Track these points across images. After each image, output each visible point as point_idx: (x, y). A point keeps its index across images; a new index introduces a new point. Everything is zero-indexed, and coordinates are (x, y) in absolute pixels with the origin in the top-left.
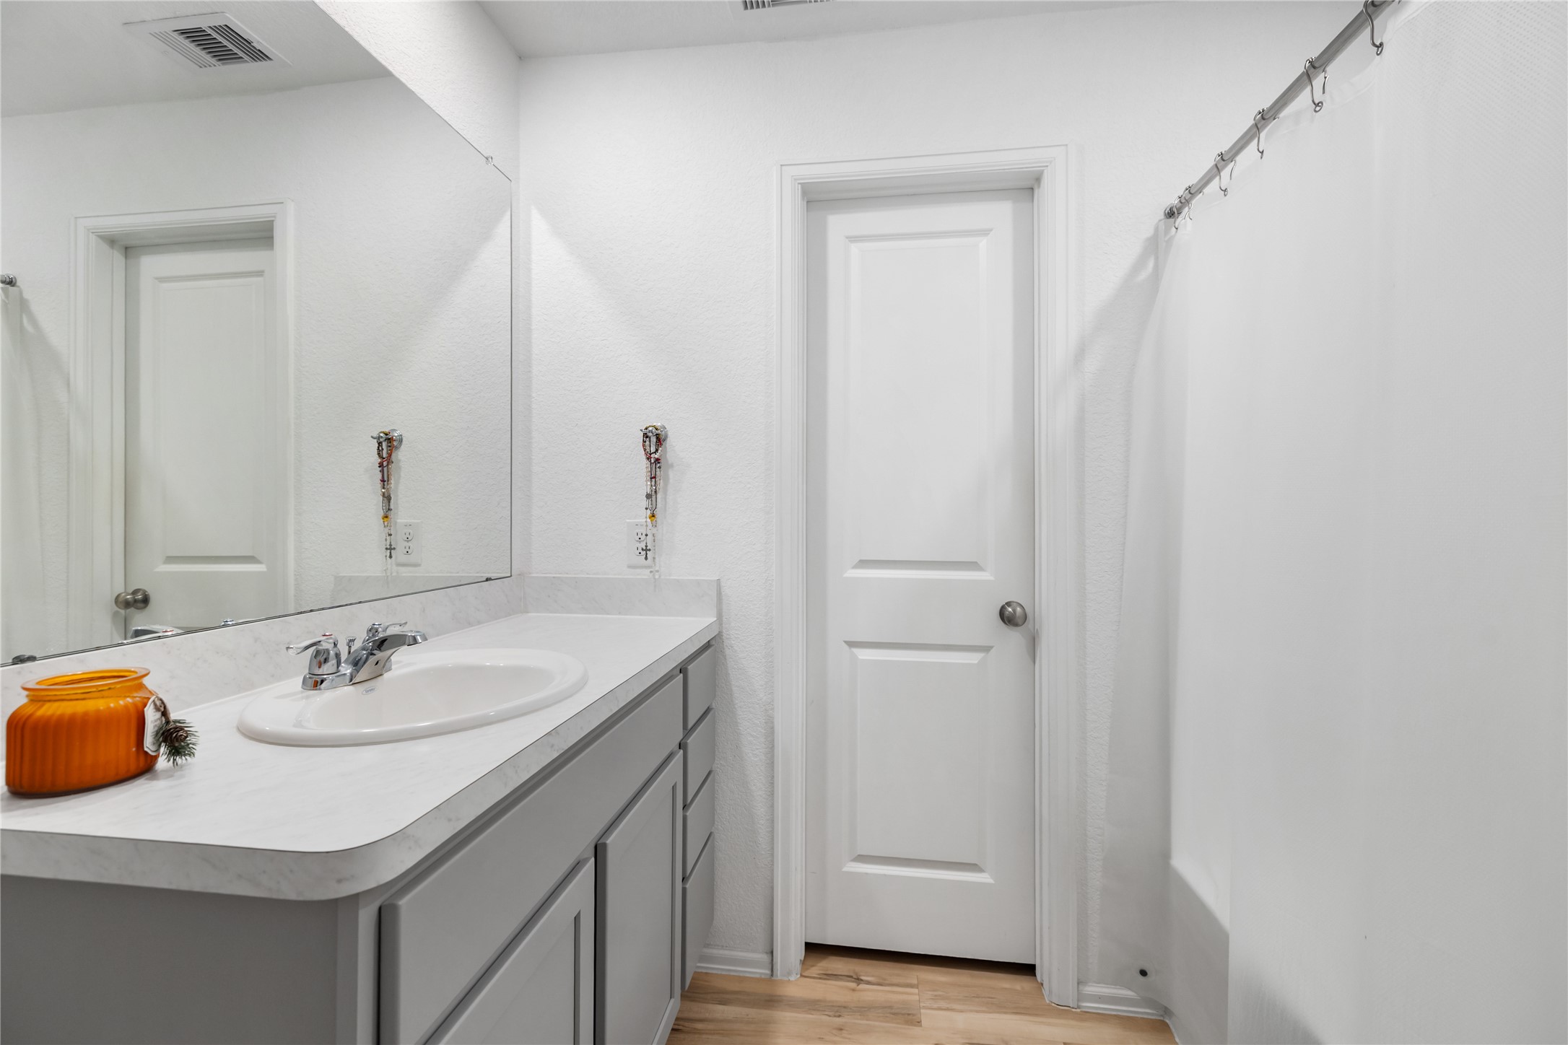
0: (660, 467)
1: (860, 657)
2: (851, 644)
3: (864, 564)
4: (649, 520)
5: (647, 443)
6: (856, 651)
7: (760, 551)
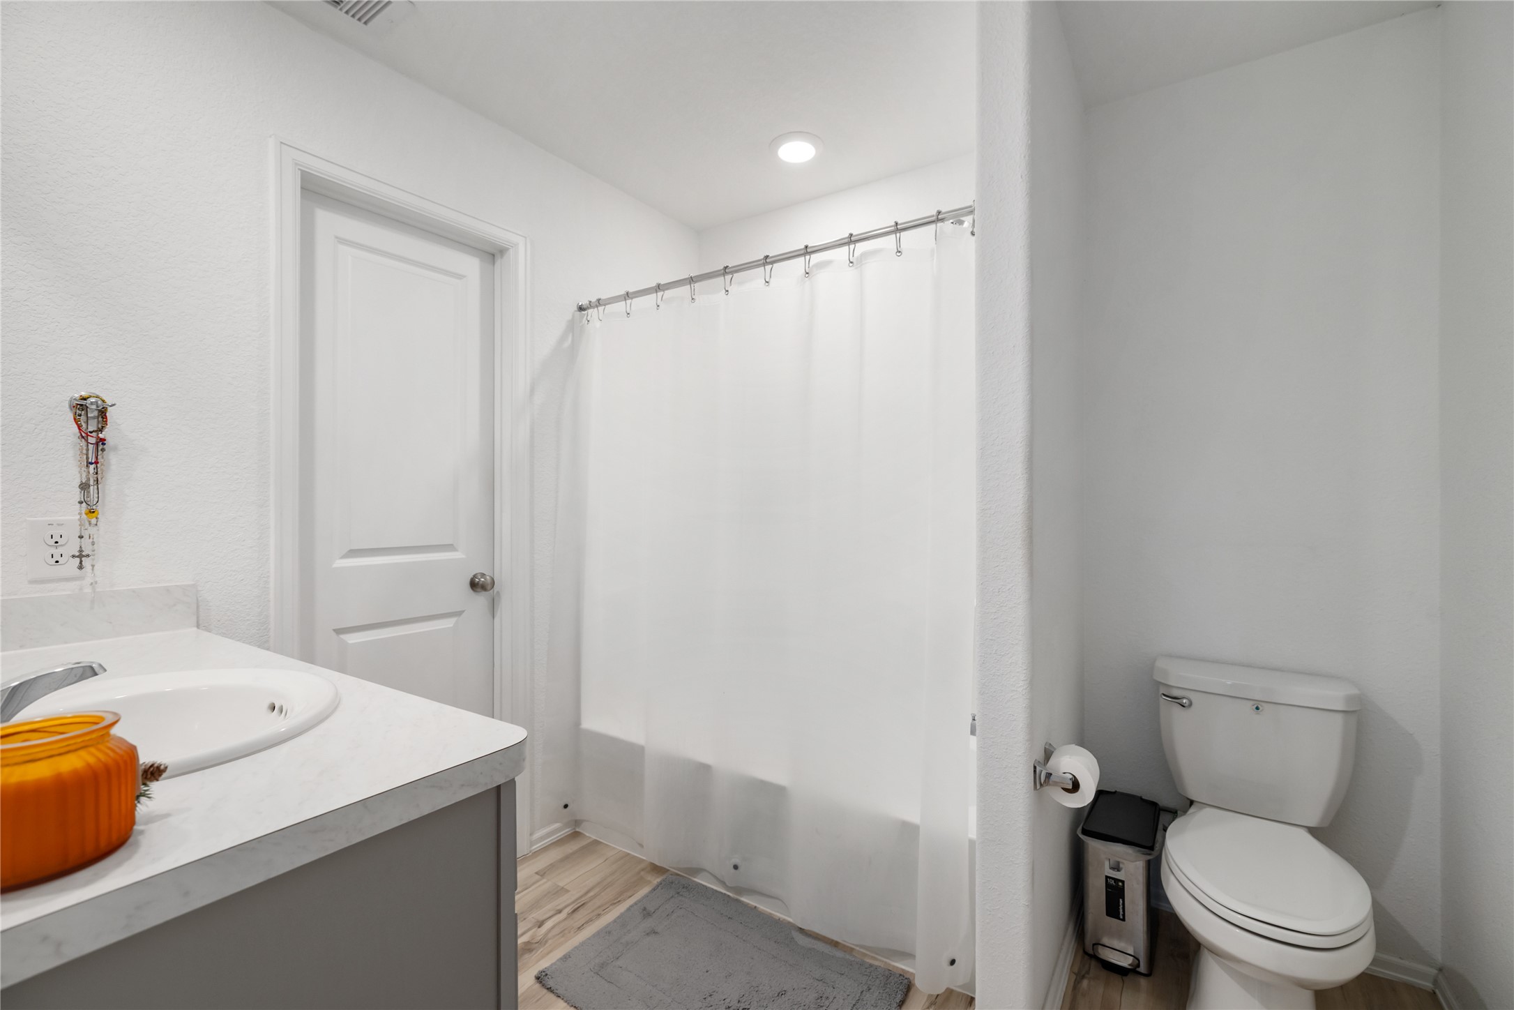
0: (103, 450)
1: (350, 642)
2: (339, 631)
3: (353, 553)
4: (84, 516)
5: (83, 418)
6: (343, 637)
7: (251, 547)
